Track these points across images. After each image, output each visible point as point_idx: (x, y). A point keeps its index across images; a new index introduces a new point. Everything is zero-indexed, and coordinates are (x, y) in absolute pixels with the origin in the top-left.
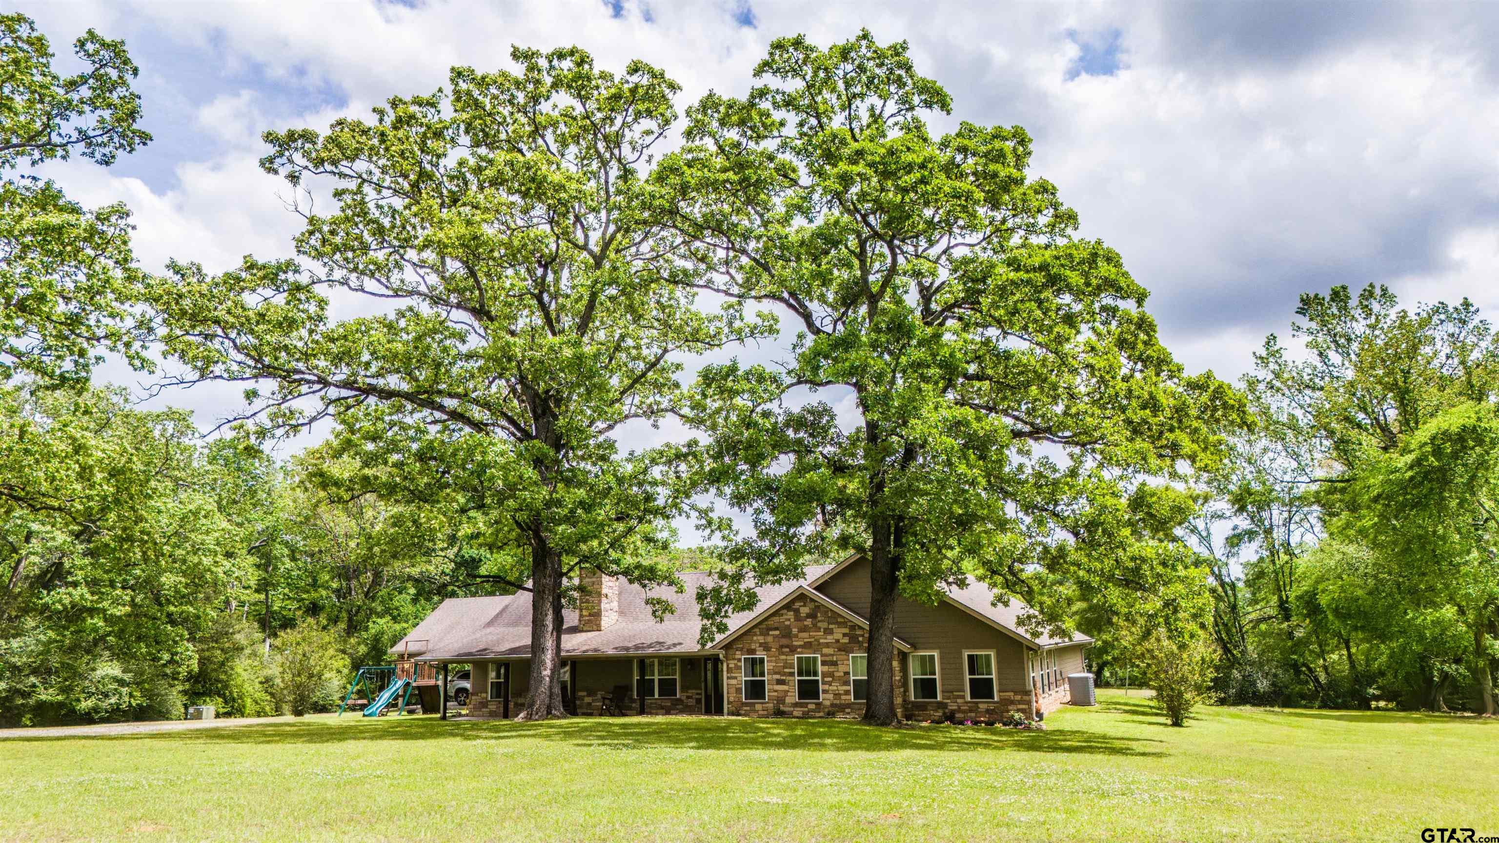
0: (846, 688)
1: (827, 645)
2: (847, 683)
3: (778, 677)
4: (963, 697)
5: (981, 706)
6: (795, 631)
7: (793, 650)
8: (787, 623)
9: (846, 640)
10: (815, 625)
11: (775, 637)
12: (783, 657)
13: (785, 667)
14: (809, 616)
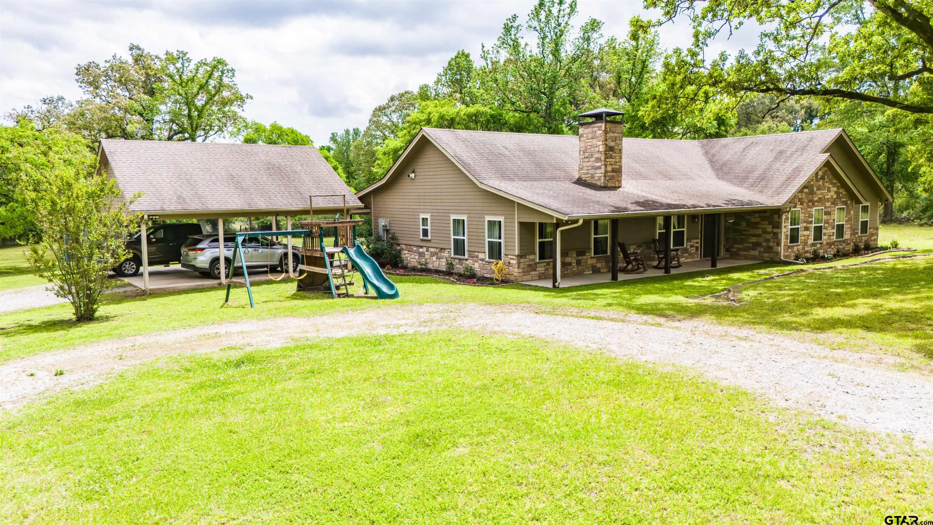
0: (833, 231)
1: (828, 200)
2: (833, 228)
3: (805, 225)
4: (857, 233)
5: (863, 238)
6: (815, 188)
7: (813, 205)
8: (812, 183)
9: (835, 197)
10: (823, 184)
11: (806, 193)
12: (809, 209)
13: (809, 217)
14: (821, 179)
